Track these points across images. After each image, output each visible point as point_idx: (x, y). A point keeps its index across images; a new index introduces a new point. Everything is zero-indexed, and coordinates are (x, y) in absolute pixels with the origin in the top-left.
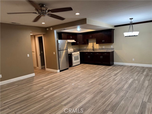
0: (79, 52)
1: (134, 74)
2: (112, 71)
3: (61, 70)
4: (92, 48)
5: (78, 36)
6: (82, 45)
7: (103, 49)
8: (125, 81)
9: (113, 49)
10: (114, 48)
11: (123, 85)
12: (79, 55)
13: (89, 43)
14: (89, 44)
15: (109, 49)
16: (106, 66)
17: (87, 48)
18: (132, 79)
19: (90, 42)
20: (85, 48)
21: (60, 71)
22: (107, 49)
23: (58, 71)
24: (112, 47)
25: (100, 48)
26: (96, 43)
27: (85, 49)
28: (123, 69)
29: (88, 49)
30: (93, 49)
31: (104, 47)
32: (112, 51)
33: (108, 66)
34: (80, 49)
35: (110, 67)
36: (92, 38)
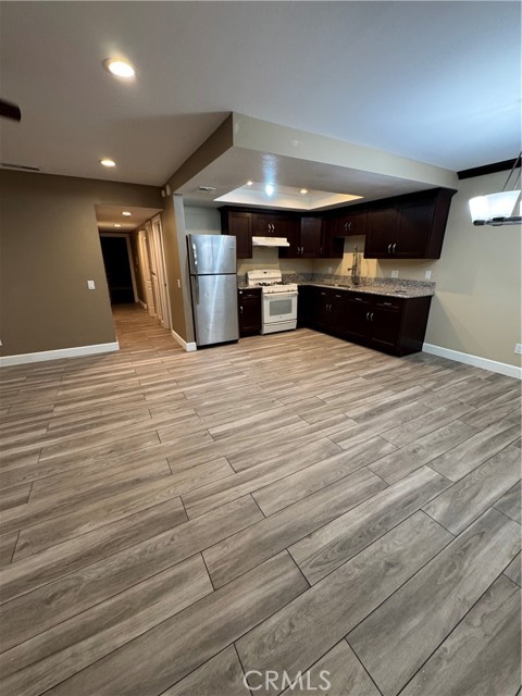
0: (294, 287)
1: (476, 430)
2: (380, 387)
3: (201, 344)
4: (350, 273)
5: (304, 222)
6: (316, 257)
7: (389, 281)
8: (376, 479)
9: (431, 285)
10: (434, 284)
11: (337, 508)
12: (292, 296)
13: (345, 255)
14: (344, 260)
15: (415, 284)
16: (380, 354)
17: (336, 273)
18: (428, 469)
19: (348, 252)
20: (330, 270)
21: (199, 348)
22: (407, 283)
23: (191, 346)
24: (428, 276)
25: (382, 276)
26: (362, 254)
27: (330, 276)
28: (443, 384)
29: (338, 277)
30: (356, 280)
31: (395, 274)
32: (426, 292)
33: (386, 357)
34: (313, 275)
35: (395, 362)
36: (351, 233)
